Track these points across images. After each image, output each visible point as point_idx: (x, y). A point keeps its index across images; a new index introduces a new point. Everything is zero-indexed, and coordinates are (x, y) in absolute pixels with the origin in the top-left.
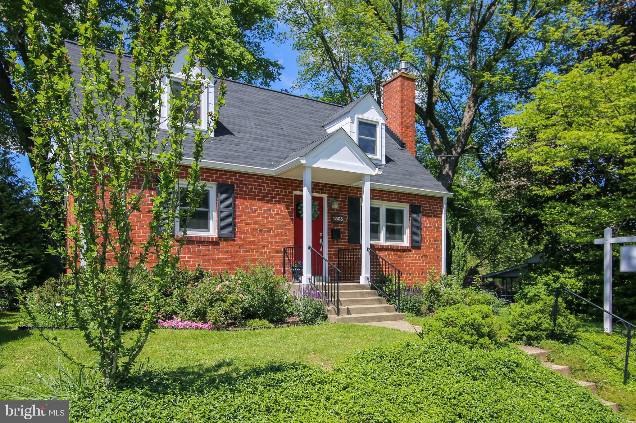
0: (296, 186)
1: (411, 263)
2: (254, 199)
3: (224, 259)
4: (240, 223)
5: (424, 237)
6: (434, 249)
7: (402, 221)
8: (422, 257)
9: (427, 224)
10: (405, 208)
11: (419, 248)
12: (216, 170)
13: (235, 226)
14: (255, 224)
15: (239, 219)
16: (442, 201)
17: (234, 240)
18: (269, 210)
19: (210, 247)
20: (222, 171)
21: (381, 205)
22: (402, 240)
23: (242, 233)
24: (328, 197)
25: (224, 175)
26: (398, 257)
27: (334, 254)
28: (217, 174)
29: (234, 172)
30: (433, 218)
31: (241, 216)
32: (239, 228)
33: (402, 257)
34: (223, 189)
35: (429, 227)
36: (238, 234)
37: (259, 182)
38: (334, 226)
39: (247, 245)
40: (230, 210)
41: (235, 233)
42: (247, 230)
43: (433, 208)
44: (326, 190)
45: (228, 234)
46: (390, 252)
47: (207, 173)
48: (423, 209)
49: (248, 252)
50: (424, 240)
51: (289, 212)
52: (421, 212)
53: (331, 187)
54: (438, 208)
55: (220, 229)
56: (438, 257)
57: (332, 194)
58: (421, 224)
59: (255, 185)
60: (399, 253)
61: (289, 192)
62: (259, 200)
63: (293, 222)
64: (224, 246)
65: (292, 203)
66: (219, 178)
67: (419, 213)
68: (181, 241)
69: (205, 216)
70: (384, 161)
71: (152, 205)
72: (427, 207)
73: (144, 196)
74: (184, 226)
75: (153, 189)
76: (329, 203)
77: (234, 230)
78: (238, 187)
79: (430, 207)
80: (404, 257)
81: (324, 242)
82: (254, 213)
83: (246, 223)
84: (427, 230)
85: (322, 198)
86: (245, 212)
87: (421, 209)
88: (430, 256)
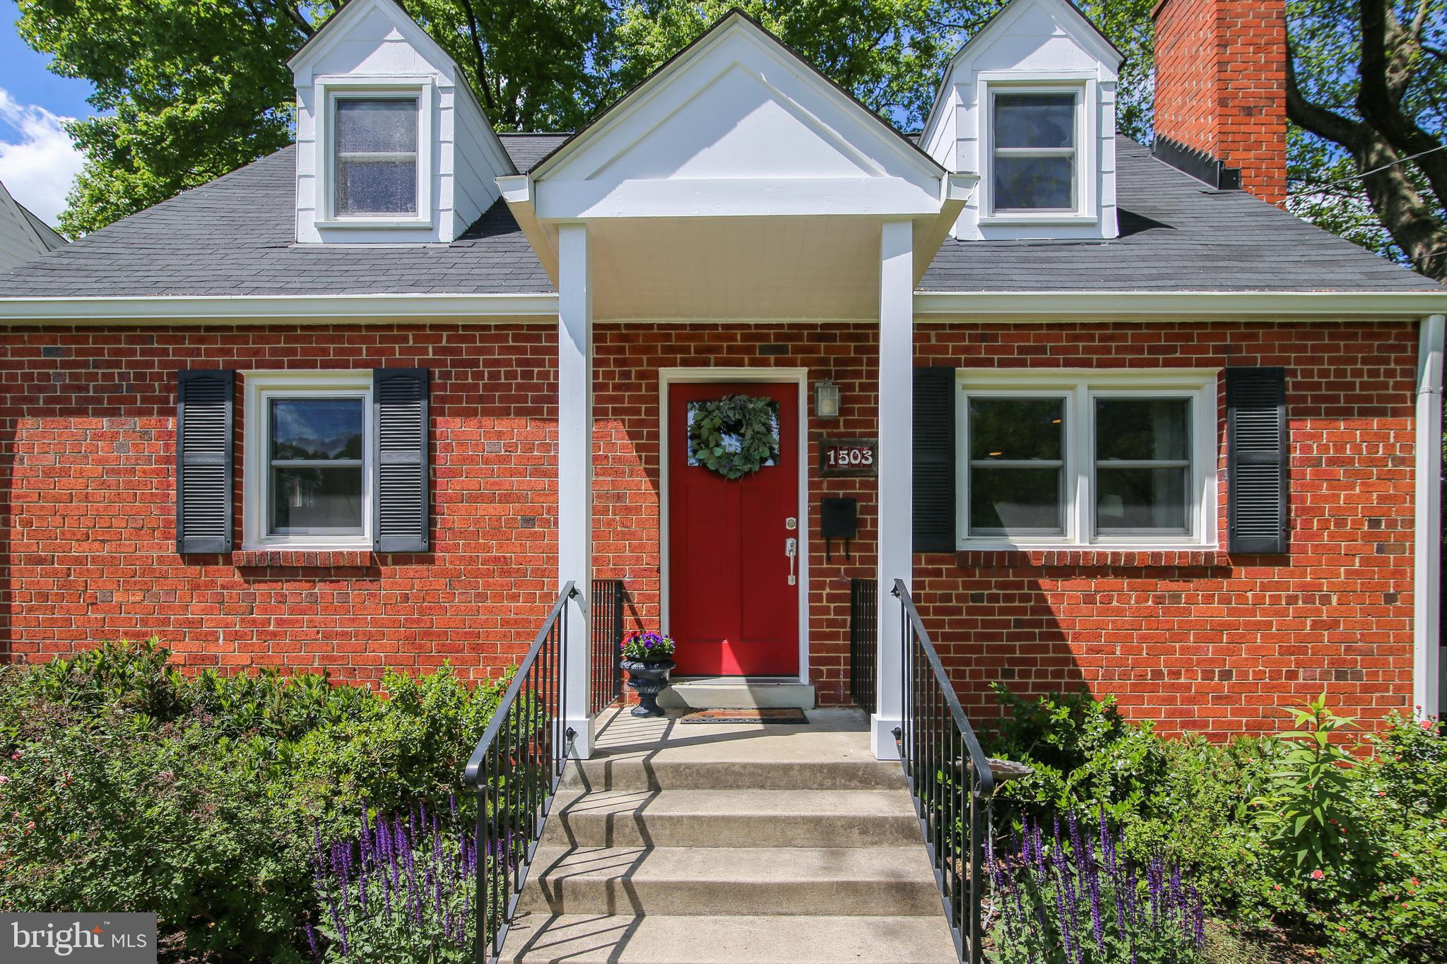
0: (667, 350)
1: (1231, 626)
2: (505, 412)
3: (395, 624)
4: (450, 500)
5: (1303, 510)
6: (1365, 562)
7: (1183, 449)
8: (1292, 600)
9: (1325, 449)
10: (1198, 387)
11: (1278, 557)
12: (369, 328)
13: (432, 510)
14: (506, 499)
15: (447, 488)
17: (431, 561)
19: (353, 591)
20: (389, 327)
21: (1072, 388)
22: (1182, 525)
24: (810, 375)
25: (395, 340)
26: (1159, 600)
27: (831, 598)
28: (372, 340)
29: (432, 327)
30: (1358, 422)
31: (454, 474)
32: (451, 517)
33: (1176, 598)
34: (393, 388)
35: (1331, 461)
36: (444, 539)
37: (522, 351)
38: (832, 485)
39: (478, 574)
40: (416, 457)
41: (431, 536)
42: (476, 522)
43: (1358, 373)
44: (797, 350)
45: (414, 542)
46: (1111, 580)
47: (339, 339)
48: (1297, 386)
49: (481, 597)
50: (1307, 524)
51: (639, 448)
52: (1284, 400)
53: (820, 338)
54: (1391, 374)
55: (382, 528)
56: (1391, 598)
57: (824, 361)
58: (1288, 449)
59: (508, 363)
60: (1163, 585)
61: (641, 375)
62: (521, 412)
63: (656, 485)
64: (394, 581)
65: (656, 412)
66: (380, 352)
67: (1272, 404)
68: (256, 570)
69: (350, 483)
70: (1110, 229)
71: (167, 460)
72: (1325, 373)
73: (144, 435)
74: (281, 518)
75: (172, 412)
76: (812, 400)
77: (432, 523)
78: (446, 375)
79: (1342, 373)
80: (1191, 600)
81: (800, 548)
82: (506, 460)
83: (474, 499)
84: (1320, 476)
85: (794, 387)
86: (471, 460)
87: (1284, 387)
88: (1344, 592)
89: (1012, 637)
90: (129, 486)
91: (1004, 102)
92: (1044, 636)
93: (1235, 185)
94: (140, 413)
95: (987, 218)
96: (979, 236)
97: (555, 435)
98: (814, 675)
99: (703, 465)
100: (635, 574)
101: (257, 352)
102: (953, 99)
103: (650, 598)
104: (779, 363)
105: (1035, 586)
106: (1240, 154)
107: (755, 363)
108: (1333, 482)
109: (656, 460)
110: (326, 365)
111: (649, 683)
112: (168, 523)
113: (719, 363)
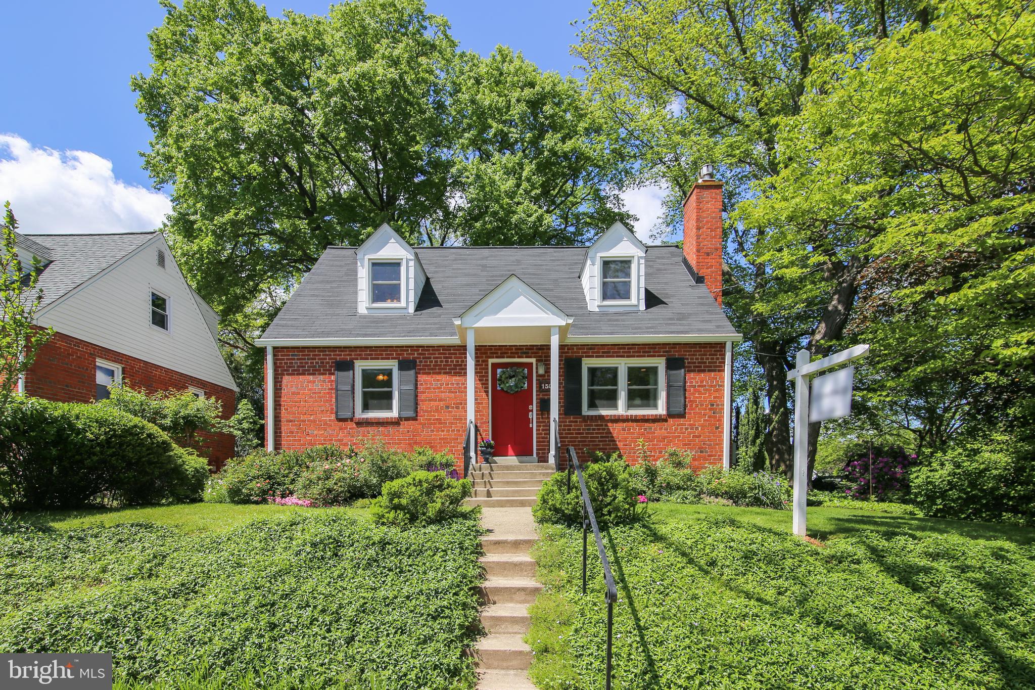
0: (491, 353)
1: (667, 437)
2: (440, 373)
3: (405, 440)
4: (422, 401)
5: (691, 401)
6: (709, 417)
7: (656, 383)
8: (687, 429)
9: (697, 382)
10: (660, 363)
11: (682, 416)
12: (397, 347)
13: (417, 404)
14: (440, 400)
15: (421, 397)
16: (724, 347)
17: (417, 420)
18: (458, 384)
19: (391, 429)
20: (402, 347)
21: (620, 364)
22: (655, 406)
23: (426, 411)
24: (536, 360)
25: (405, 350)
26: (645, 429)
27: (543, 430)
28: (397, 351)
29: (416, 346)
30: (707, 374)
31: (424, 392)
32: (422, 406)
33: (651, 429)
34: (405, 365)
35: (699, 386)
36: (421, 413)
37: (445, 354)
38: (541, 395)
39: (432, 424)
40: (412, 387)
41: (417, 412)
42: (431, 407)
43: (707, 359)
44: (532, 353)
45: (411, 414)
46: (630, 423)
47: (387, 351)
48: (688, 363)
49: (432, 431)
50: (691, 406)
51: (482, 384)
52: (684, 367)
53: (540, 349)
54: (718, 359)
55: (400, 410)
56: (717, 428)
57: (541, 357)
58: (685, 382)
59: (440, 358)
60: (646, 425)
61: (483, 361)
62: (445, 373)
63: (487, 395)
64: (405, 426)
65: (487, 373)
66: (400, 354)
67: (679, 368)
68: (360, 423)
69: (389, 396)
70: (642, 307)
71: (332, 389)
72: (697, 359)
73: (324, 381)
74: (366, 407)
75: (333, 374)
76: (537, 368)
77: (417, 408)
78: (421, 362)
79: (702, 359)
80: (655, 429)
81: (533, 415)
82: (440, 388)
83: (430, 400)
84: (695, 390)
85: (532, 364)
86: (429, 388)
87: (684, 363)
88: (702, 426)
89: (600, 441)
90: (319, 397)
91: (606, 264)
92: (610, 441)
93: (702, 282)
94: (323, 374)
95: (599, 304)
96: (597, 310)
97: (466, 380)
98: (538, 454)
99: (502, 389)
100: (481, 423)
101: (360, 355)
102: (589, 262)
103: (486, 431)
104: (527, 357)
105: (607, 425)
106: (705, 270)
107: (519, 357)
108: (700, 393)
109: (487, 388)
110: (382, 359)
111: (487, 454)
112: (332, 409)
113: (508, 357)
